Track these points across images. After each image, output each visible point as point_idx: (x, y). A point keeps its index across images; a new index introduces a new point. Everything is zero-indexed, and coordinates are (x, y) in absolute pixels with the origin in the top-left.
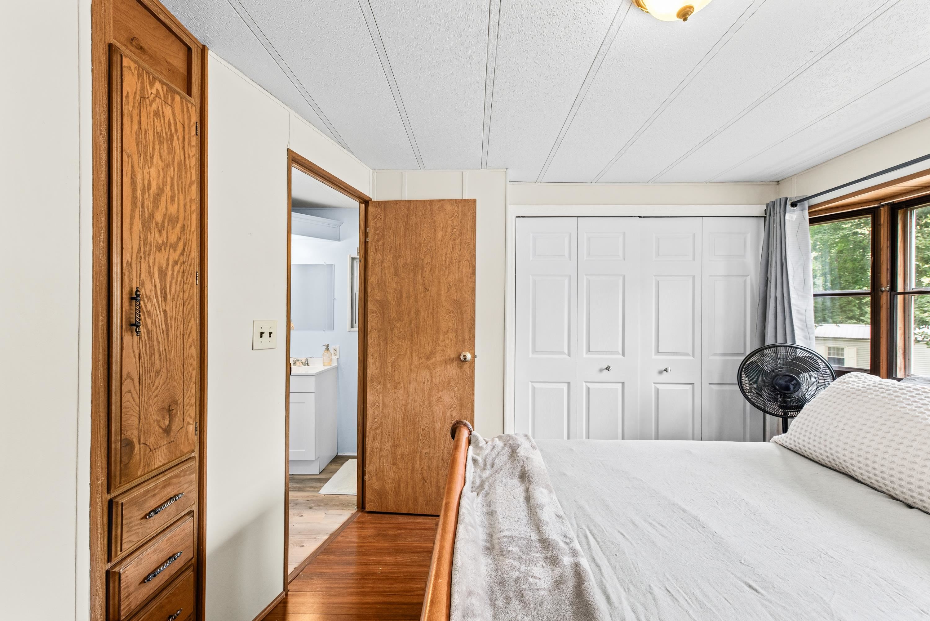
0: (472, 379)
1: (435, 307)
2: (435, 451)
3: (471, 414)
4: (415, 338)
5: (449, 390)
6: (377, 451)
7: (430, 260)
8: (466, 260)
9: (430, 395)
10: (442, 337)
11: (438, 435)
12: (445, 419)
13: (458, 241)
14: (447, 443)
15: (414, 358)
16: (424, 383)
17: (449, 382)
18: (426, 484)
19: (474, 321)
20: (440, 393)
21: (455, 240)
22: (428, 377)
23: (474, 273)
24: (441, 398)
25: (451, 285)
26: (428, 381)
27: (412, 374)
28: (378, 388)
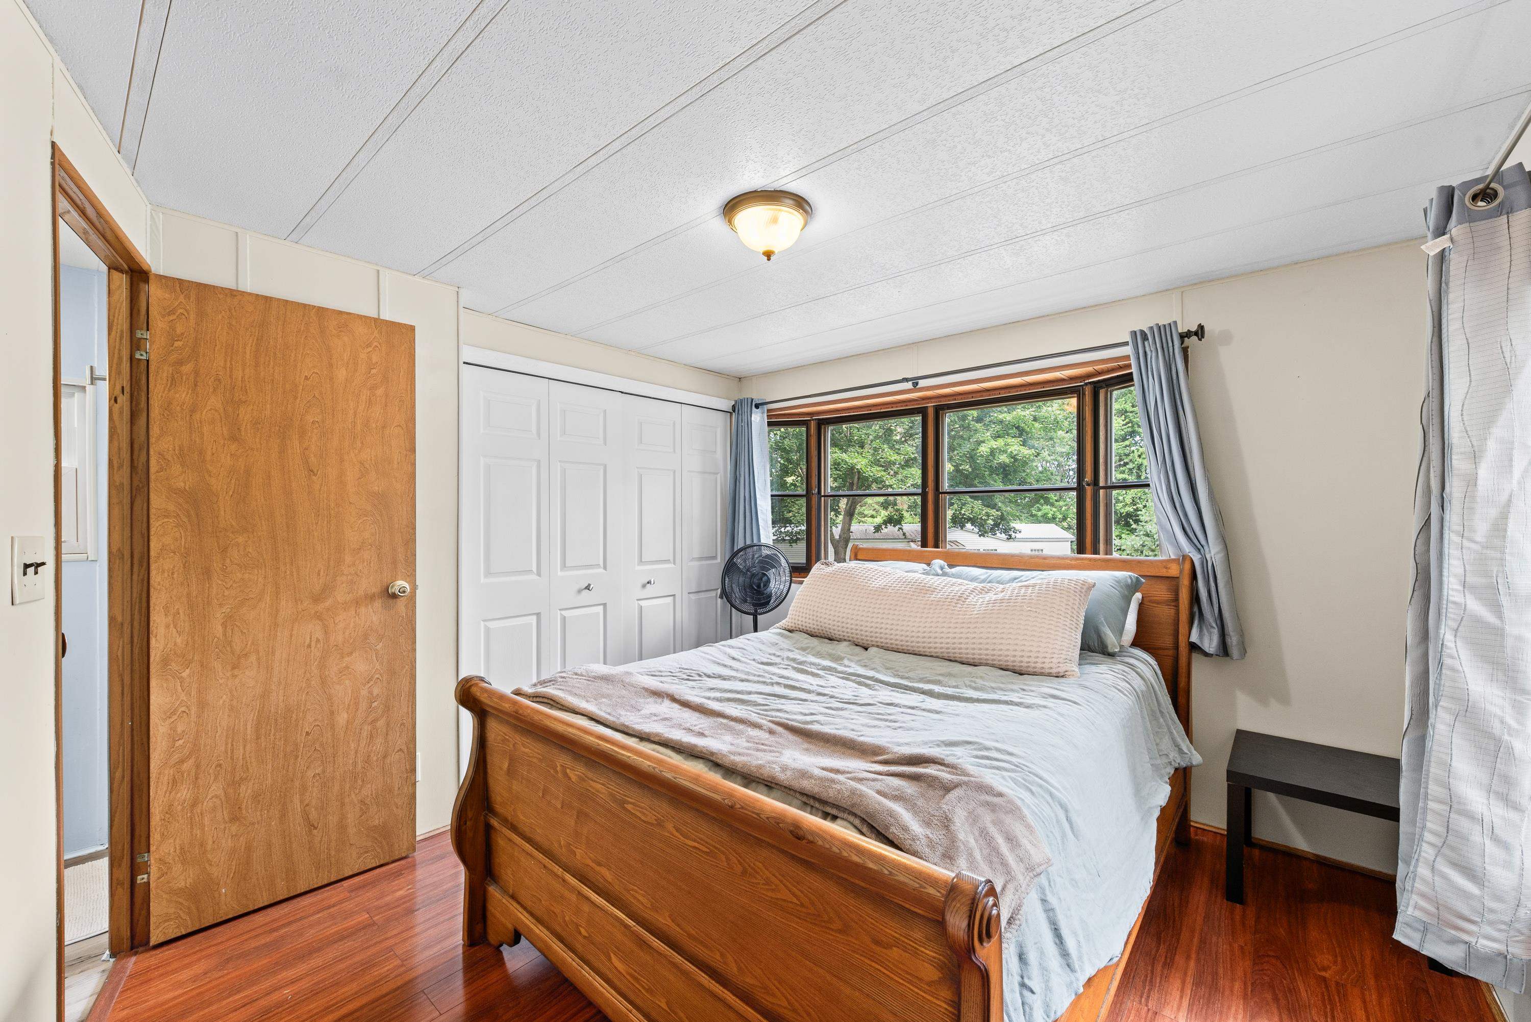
0: (412, 625)
1: (333, 505)
2: (336, 766)
3: (410, 683)
4: (285, 564)
5: (366, 652)
6: (182, 810)
7: (320, 417)
8: (397, 426)
9: (322, 666)
10: (348, 559)
11: (342, 734)
12: (357, 704)
13: (380, 392)
14: (362, 745)
15: (283, 603)
16: (309, 646)
17: (366, 636)
18: (315, 831)
19: (414, 529)
20: (347, 659)
21: (373, 388)
22: (319, 634)
23: (413, 450)
24: (347, 667)
25: (368, 466)
26: (318, 640)
27: (279, 634)
28: (184, 674)
